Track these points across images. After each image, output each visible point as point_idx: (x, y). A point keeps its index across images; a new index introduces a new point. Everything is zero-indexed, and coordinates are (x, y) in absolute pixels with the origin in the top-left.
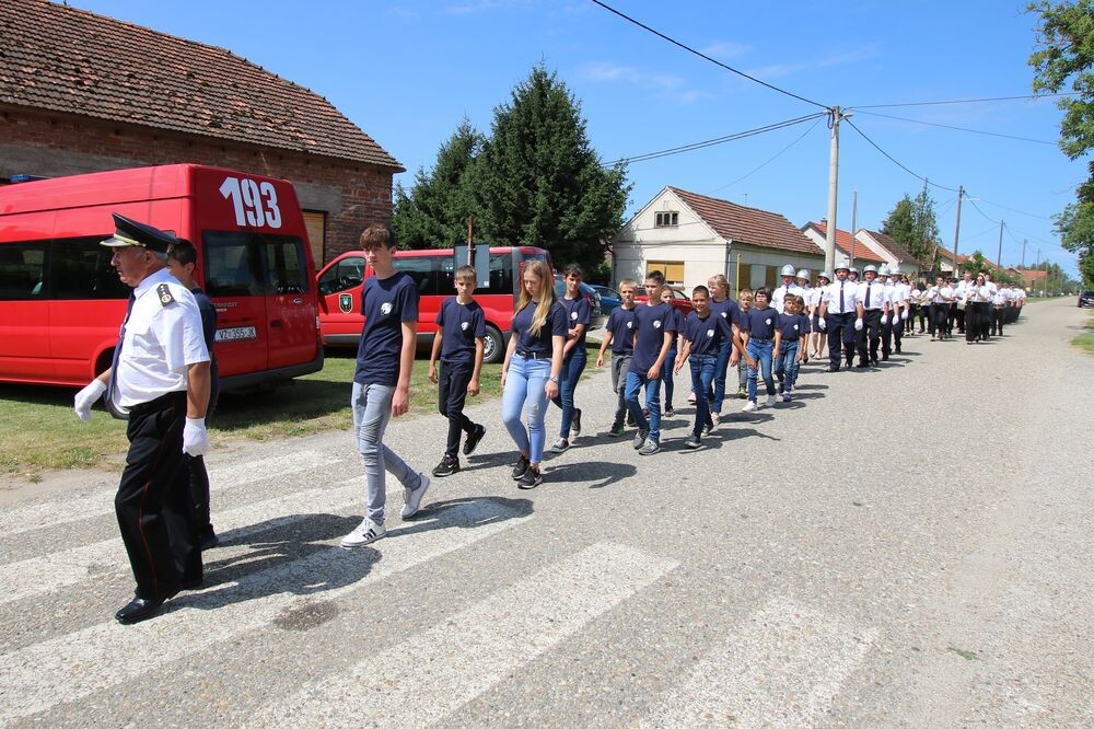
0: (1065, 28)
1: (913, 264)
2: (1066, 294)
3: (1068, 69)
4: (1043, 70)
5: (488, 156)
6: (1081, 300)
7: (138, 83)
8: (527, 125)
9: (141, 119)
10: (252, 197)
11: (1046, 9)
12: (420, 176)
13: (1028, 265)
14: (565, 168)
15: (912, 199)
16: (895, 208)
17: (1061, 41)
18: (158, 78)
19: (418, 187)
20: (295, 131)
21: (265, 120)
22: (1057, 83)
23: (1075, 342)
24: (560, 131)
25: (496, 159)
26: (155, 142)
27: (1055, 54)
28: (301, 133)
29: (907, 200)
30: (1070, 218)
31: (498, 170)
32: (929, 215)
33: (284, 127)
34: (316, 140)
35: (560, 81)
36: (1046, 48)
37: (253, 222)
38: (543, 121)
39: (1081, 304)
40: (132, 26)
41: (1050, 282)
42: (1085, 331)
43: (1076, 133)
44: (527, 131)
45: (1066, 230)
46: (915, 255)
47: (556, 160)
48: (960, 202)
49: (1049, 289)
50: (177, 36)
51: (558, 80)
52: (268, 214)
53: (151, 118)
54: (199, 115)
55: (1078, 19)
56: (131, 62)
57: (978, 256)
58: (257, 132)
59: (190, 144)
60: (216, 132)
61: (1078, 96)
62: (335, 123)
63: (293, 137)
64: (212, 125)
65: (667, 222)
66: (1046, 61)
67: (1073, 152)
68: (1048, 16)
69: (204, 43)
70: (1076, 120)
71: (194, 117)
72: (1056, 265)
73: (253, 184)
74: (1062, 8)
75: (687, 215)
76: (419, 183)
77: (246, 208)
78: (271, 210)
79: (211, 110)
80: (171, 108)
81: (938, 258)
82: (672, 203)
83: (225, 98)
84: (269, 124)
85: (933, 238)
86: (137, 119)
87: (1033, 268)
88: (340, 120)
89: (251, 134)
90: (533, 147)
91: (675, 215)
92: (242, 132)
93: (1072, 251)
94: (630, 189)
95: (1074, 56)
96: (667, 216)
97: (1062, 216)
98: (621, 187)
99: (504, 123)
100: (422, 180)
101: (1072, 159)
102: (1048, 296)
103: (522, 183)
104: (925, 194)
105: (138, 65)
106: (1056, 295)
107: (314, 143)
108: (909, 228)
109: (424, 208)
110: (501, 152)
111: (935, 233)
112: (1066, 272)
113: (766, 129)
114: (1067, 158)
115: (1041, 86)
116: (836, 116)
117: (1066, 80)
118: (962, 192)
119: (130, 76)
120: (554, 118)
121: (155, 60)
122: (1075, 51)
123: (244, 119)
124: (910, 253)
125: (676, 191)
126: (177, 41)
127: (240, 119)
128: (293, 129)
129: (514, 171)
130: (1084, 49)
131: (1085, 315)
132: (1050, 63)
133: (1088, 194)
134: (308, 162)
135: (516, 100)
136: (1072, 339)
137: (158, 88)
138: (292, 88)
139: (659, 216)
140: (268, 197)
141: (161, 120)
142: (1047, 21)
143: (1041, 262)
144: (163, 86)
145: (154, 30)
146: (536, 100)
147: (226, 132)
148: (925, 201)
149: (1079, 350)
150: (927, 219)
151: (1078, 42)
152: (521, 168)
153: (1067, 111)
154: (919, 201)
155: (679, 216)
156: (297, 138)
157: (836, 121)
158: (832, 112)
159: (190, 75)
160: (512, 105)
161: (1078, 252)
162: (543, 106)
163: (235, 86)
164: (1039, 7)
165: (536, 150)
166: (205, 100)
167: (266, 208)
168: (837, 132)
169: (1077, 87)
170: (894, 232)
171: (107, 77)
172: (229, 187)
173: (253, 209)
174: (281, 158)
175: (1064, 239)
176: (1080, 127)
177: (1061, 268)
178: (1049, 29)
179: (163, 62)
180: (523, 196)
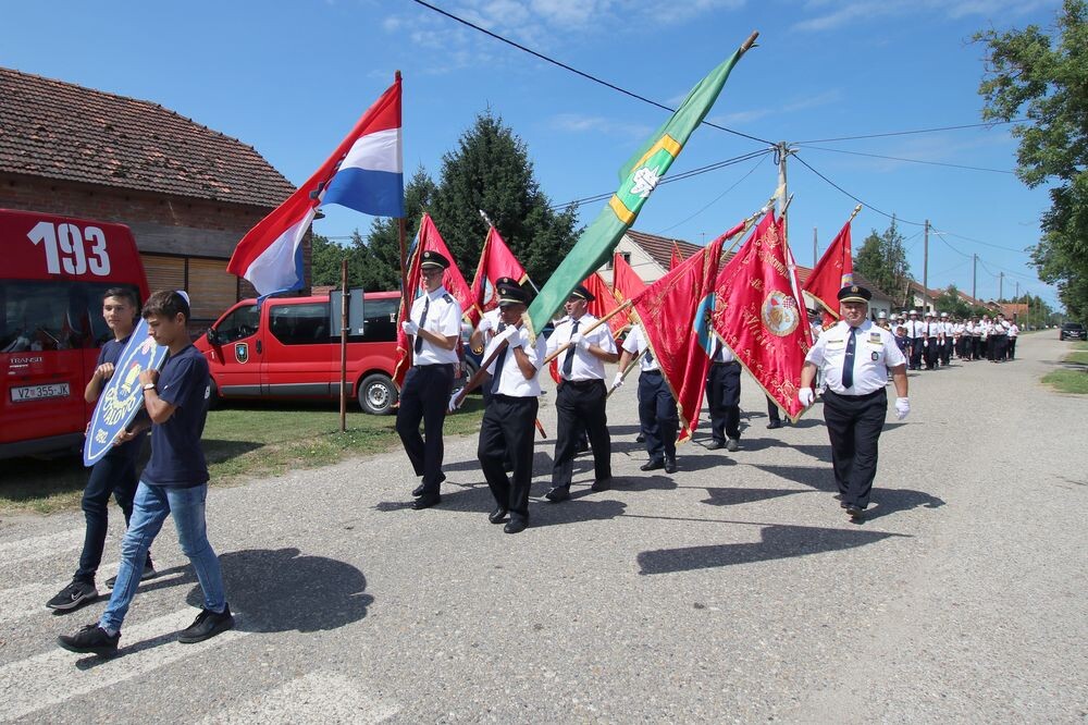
0: (1014, 56)
1: (885, 300)
2: (1051, 326)
3: (1020, 96)
4: (994, 98)
5: (437, 203)
6: (1062, 333)
7: (48, 136)
8: (476, 172)
9: (37, 170)
10: (71, 243)
11: (992, 38)
12: (377, 224)
13: (1009, 299)
14: (511, 212)
15: (880, 234)
16: (863, 245)
17: (1009, 68)
18: (71, 131)
19: (375, 235)
20: (210, 179)
21: (179, 169)
22: (1010, 111)
23: (1045, 380)
24: (506, 176)
25: (445, 205)
26: (53, 193)
27: (1006, 81)
28: (215, 181)
29: (875, 236)
30: (1045, 251)
31: (448, 216)
32: (898, 251)
33: (199, 176)
34: (230, 188)
35: (505, 128)
36: (996, 76)
37: (69, 269)
38: (490, 166)
39: (1063, 337)
40: (60, 83)
41: (1034, 315)
42: (1061, 366)
43: (1034, 161)
44: (474, 177)
45: (1042, 263)
46: (887, 291)
47: (501, 206)
48: (927, 236)
49: (1032, 322)
50: (105, 91)
51: (504, 126)
52: (93, 261)
53: (50, 169)
54: (104, 166)
55: (1027, 46)
56: (46, 116)
57: (953, 290)
58: (166, 181)
59: (91, 194)
60: (118, 182)
61: (1032, 123)
62: (258, 171)
63: (204, 186)
64: (115, 175)
66: (997, 89)
67: (1032, 180)
68: (995, 45)
69: (134, 98)
70: (1032, 147)
71: (98, 167)
72: (1037, 298)
73: (75, 230)
74: (1009, 37)
75: (639, 256)
76: (376, 231)
77: (62, 254)
78: (98, 257)
79: (120, 161)
80: (75, 158)
81: (913, 292)
83: (141, 149)
84: (182, 173)
85: (903, 273)
86: (33, 170)
87: (1015, 301)
88: (263, 168)
89: (158, 182)
90: (480, 192)
91: (627, 257)
92: (149, 181)
93: (1050, 282)
94: (582, 231)
95: (1026, 84)
97: (1036, 248)
98: (573, 230)
99: (452, 170)
100: (379, 228)
101: (1032, 187)
102: (1031, 329)
103: (471, 229)
104: (892, 230)
105: (53, 119)
106: (1040, 328)
107: (227, 190)
108: (878, 264)
109: (380, 255)
110: (450, 199)
111: (905, 268)
112: (1048, 304)
113: (712, 167)
114: (1026, 187)
115: (993, 115)
116: (783, 152)
117: (1020, 108)
118: (928, 227)
119: (41, 129)
120: (500, 164)
121: (75, 114)
122: (1026, 78)
123: (155, 169)
124: (881, 288)
126: (105, 97)
127: (151, 168)
128: (207, 177)
129: (462, 217)
130: (1035, 75)
131: (1067, 348)
132: (1000, 91)
133: (1051, 223)
134: (219, 210)
135: (464, 148)
136: (1044, 375)
137: (67, 140)
138: (221, 138)
140: (95, 242)
141: (60, 169)
142: (994, 50)
143: (1021, 296)
144: (74, 138)
145: (81, 86)
146: (482, 147)
147: (132, 181)
148: (893, 237)
149: (1049, 387)
150: (897, 254)
151: (1028, 69)
152: (468, 214)
153: (1022, 138)
154: (887, 236)
155: (632, 258)
156: (208, 187)
157: (783, 156)
158: (778, 148)
159: (109, 128)
160: (460, 152)
161: (1056, 284)
162: (490, 152)
163: (155, 137)
164: (984, 34)
165: (483, 195)
166: (117, 151)
167: (89, 254)
168: (784, 168)
169: (1031, 115)
170: (864, 269)
171: (15, 130)
172: (41, 232)
173: (73, 256)
174: (190, 206)
175: (1040, 271)
176: (1038, 154)
177: (1043, 300)
178: (997, 58)
179: (82, 116)
180: (472, 241)
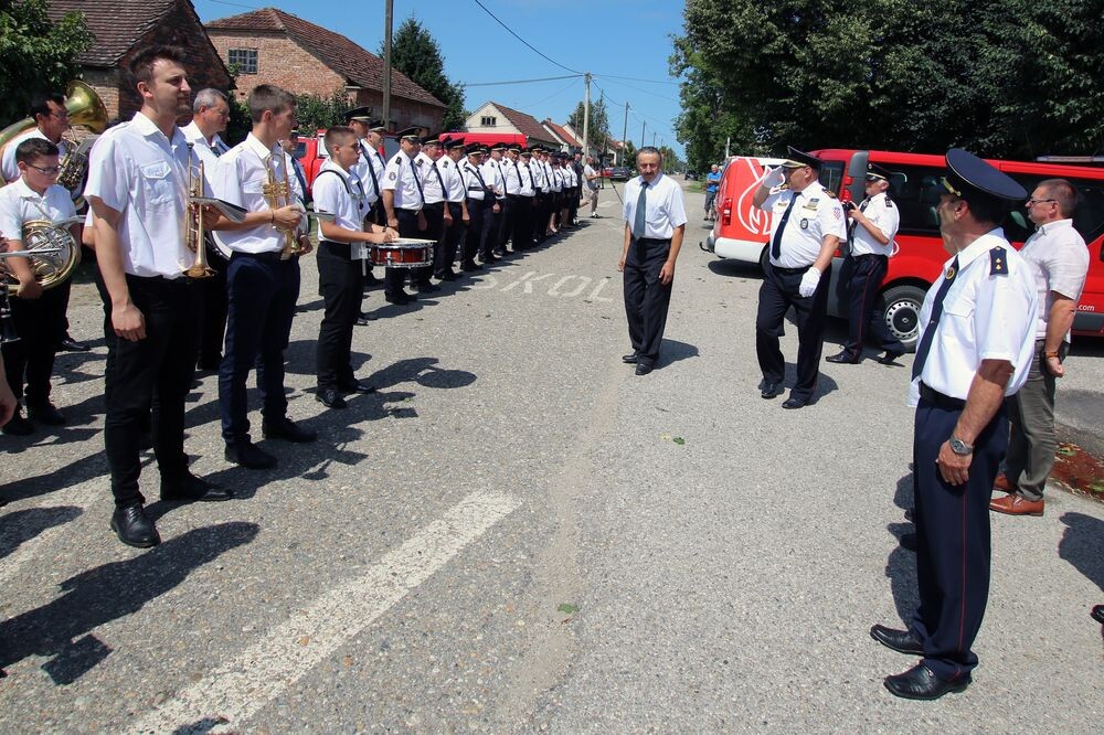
32: (603, 115)
65: (489, 123)
75: (502, 121)
82: (492, 112)
91: (494, 119)
96: (489, 119)
111: (606, 127)
112: (677, 155)
118: (628, 107)
125: (494, 105)
139: (484, 119)
148: (601, 105)
155: (497, 121)
